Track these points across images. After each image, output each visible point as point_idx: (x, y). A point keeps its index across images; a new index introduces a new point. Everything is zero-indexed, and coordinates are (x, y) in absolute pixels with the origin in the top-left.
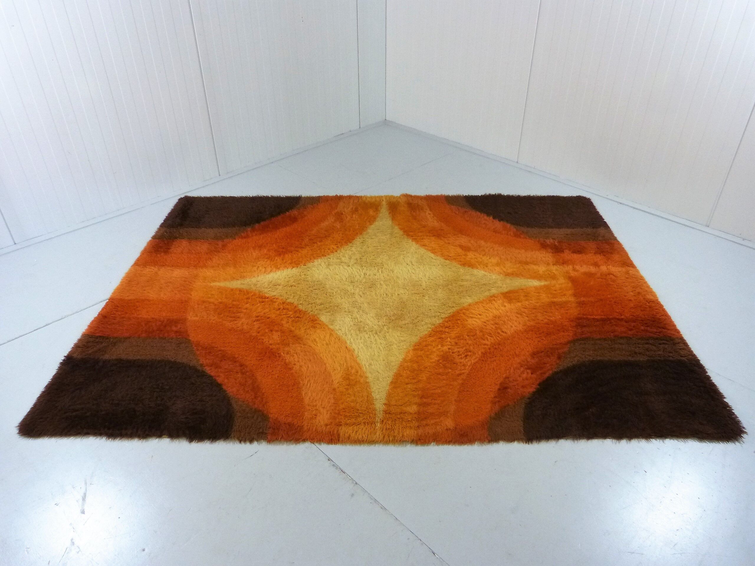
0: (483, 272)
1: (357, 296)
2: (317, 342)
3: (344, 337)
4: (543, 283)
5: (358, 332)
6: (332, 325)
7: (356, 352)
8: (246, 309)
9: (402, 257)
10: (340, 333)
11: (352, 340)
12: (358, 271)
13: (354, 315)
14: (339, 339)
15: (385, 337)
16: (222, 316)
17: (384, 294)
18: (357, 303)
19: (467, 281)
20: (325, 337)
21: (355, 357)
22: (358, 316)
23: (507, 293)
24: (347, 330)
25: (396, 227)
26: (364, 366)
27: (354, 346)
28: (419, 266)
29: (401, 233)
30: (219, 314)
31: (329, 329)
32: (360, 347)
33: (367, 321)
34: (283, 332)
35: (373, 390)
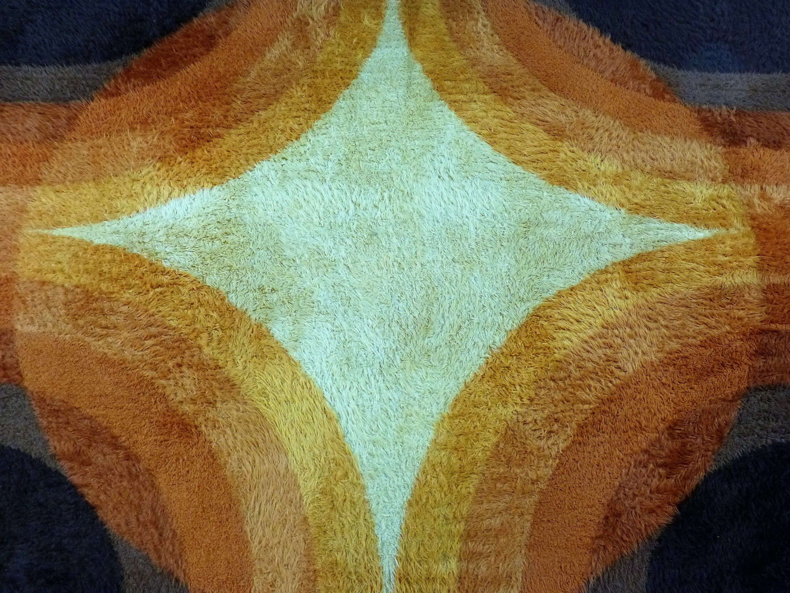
0: (587, 200)
1: (341, 268)
2: (267, 397)
3: (319, 380)
4: (702, 234)
5: (345, 368)
6: (295, 349)
7: (343, 422)
8: (128, 304)
9: (429, 156)
10: (311, 373)
11: (334, 391)
12: (343, 197)
13: (337, 323)
14: (311, 388)
15: (397, 382)
16: (81, 322)
17: (395, 264)
18: (342, 289)
19: (556, 225)
20: (283, 381)
21: (341, 435)
22: (345, 326)
23: (631, 261)
24: (324, 364)
25: (419, 67)
26: (358, 458)
27: (339, 407)
28: (463, 183)
29: (429, 84)
30: (75, 318)
31: (290, 359)
32: (350, 410)
33: (364, 339)
34: (201, 367)
35: (377, 521)
